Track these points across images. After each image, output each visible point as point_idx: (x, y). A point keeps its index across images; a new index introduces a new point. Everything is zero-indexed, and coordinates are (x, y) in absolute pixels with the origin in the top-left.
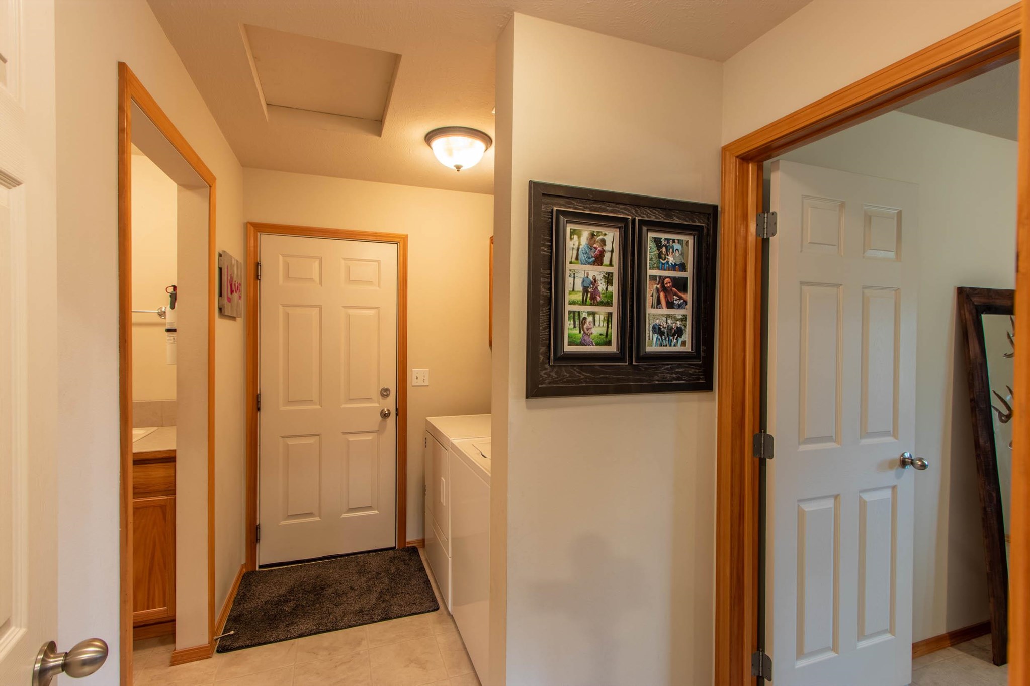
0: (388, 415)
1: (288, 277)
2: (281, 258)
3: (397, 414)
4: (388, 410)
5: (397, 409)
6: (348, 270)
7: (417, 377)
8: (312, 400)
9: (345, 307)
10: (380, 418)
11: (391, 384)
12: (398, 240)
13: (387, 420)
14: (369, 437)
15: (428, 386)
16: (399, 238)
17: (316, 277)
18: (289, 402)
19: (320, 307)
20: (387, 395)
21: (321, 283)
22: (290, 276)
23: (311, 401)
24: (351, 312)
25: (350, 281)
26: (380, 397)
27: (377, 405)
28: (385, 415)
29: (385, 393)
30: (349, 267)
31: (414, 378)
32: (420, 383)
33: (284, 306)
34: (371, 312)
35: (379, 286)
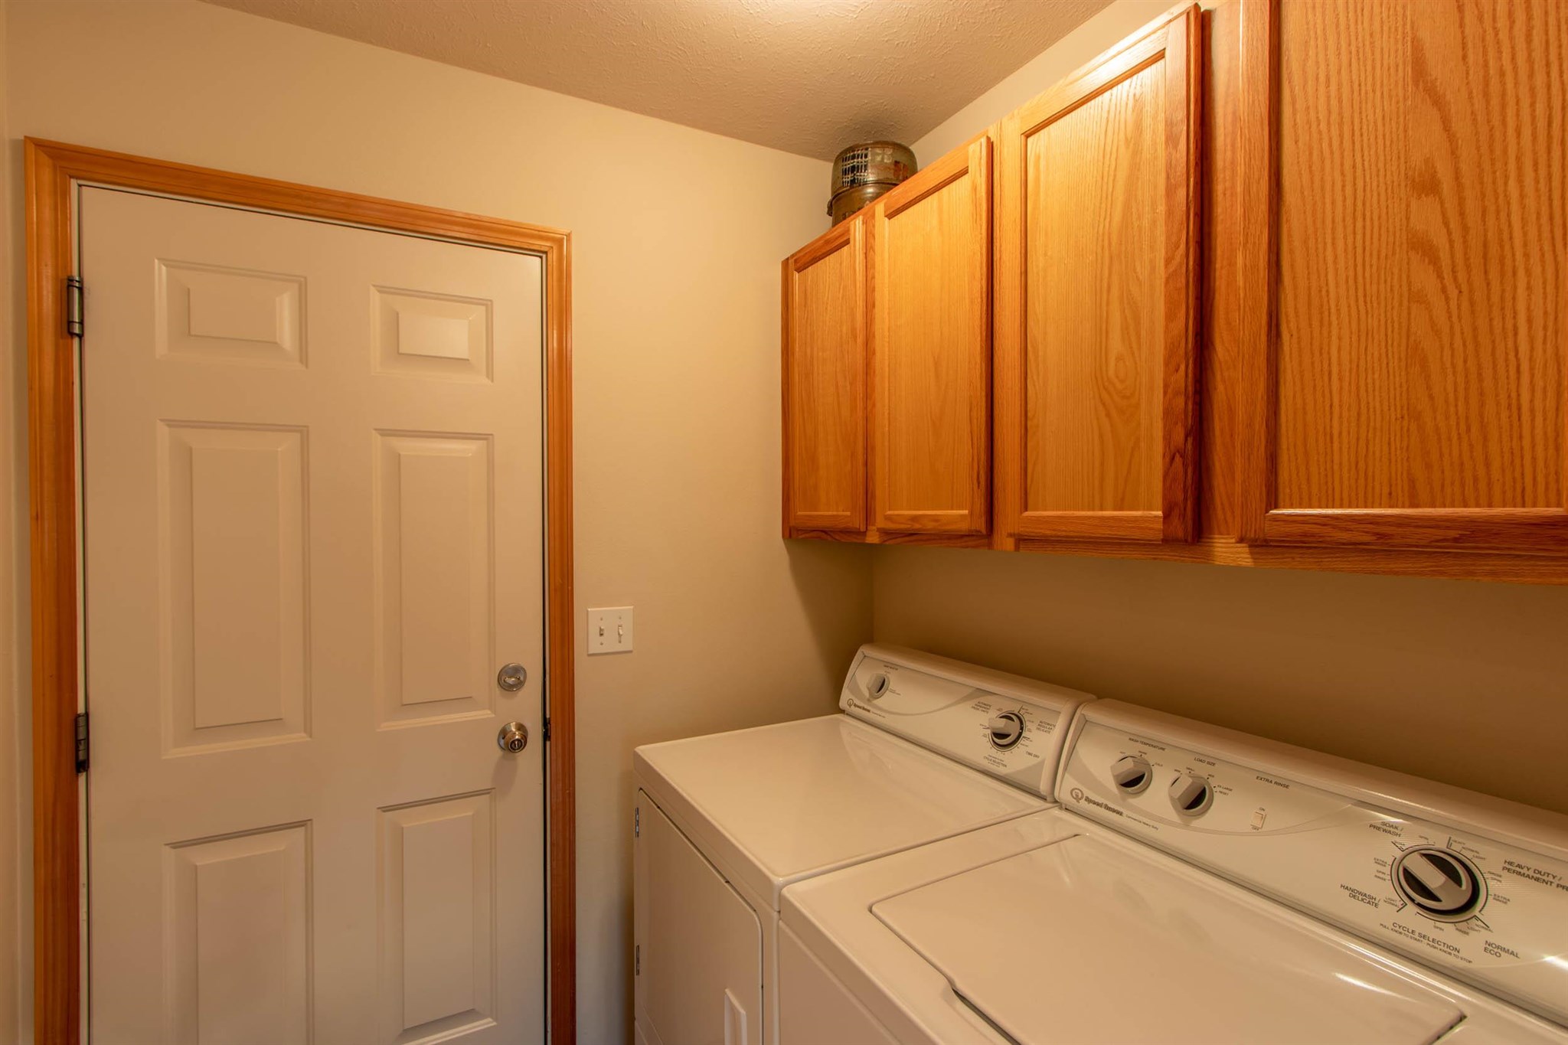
0: (522, 743)
1: (189, 333)
2: (161, 272)
3: (546, 737)
4: (521, 727)
5: (546, 723)
6: (393, 324)
7: (601, 630)
8: (281, 719)
9: (385, 433)
10: (498, 753)
11: (529, 655)
12: (544, 245)
13: (517, 754)
14: (463, 811)
15: (631, 652)
16: (548, 239)
17: (286, 335)
18: (199, 732)
19: (304, 432)
20: (520, 684)
21: (304, 358)
22: (193, 333)
23: (275, 723)
24: (407, 447)
25: (396, 354)
26: (497, 691)
27: (487, 714)
28: (513, 745)
29: (510, 680)
30: (398, 314)
31: (594, 631)
32: (610, 644)
33: (172, 423)
34: (471, 448)
35: (490, 374)
